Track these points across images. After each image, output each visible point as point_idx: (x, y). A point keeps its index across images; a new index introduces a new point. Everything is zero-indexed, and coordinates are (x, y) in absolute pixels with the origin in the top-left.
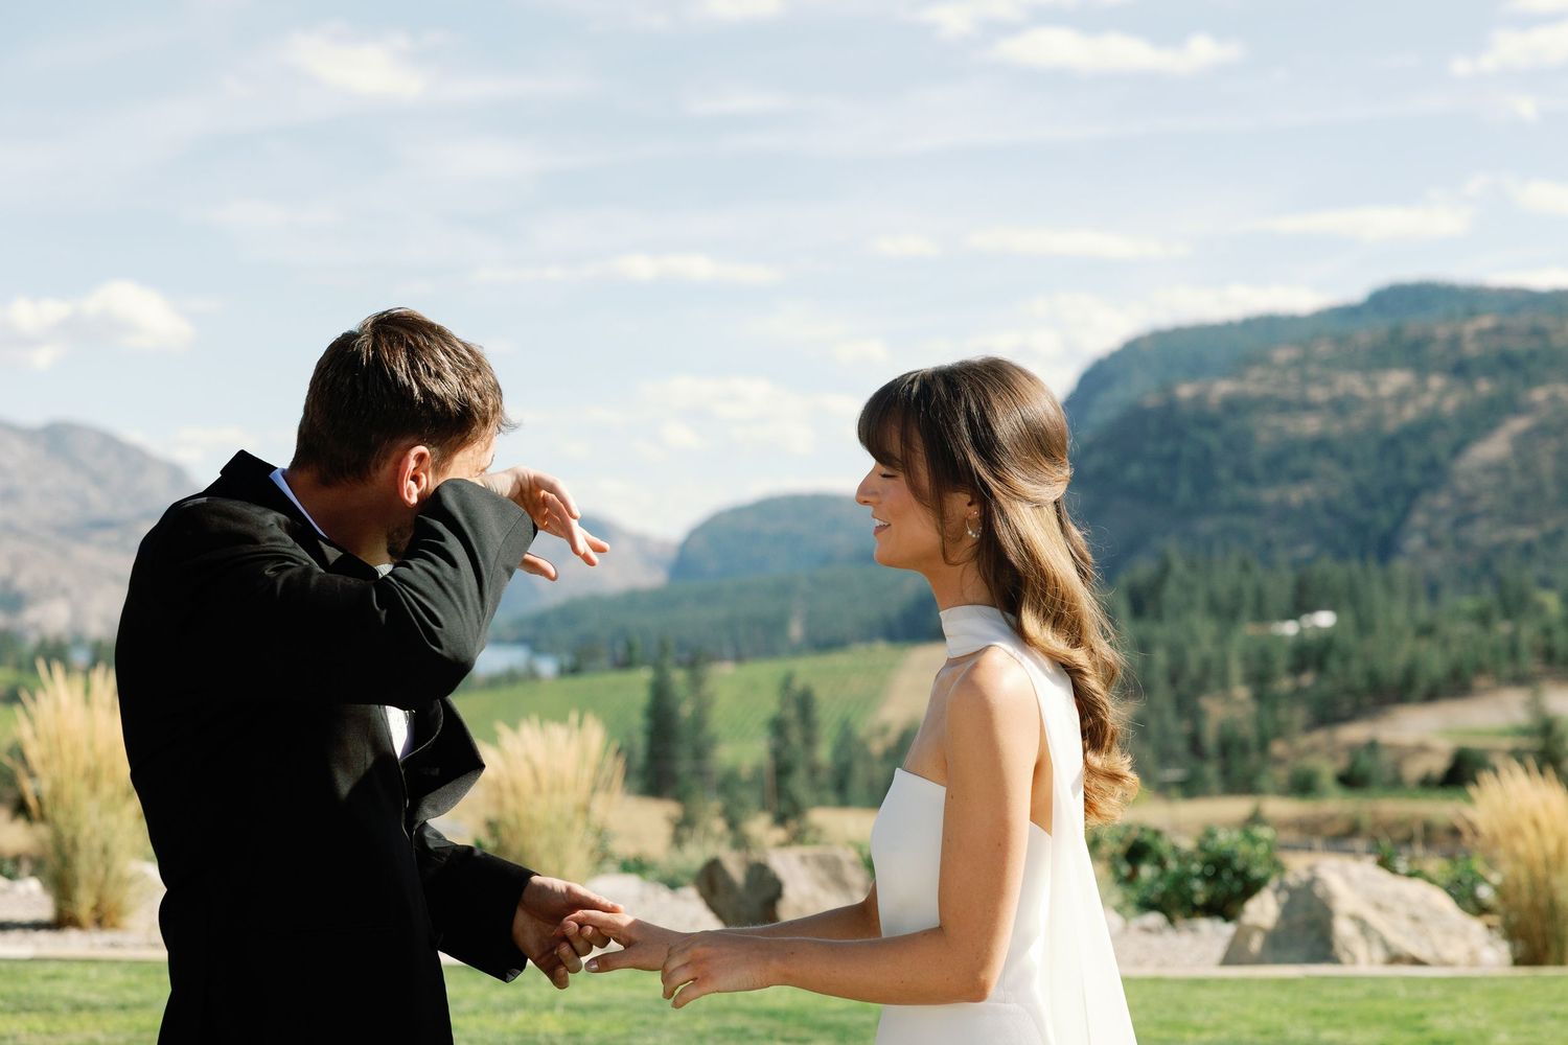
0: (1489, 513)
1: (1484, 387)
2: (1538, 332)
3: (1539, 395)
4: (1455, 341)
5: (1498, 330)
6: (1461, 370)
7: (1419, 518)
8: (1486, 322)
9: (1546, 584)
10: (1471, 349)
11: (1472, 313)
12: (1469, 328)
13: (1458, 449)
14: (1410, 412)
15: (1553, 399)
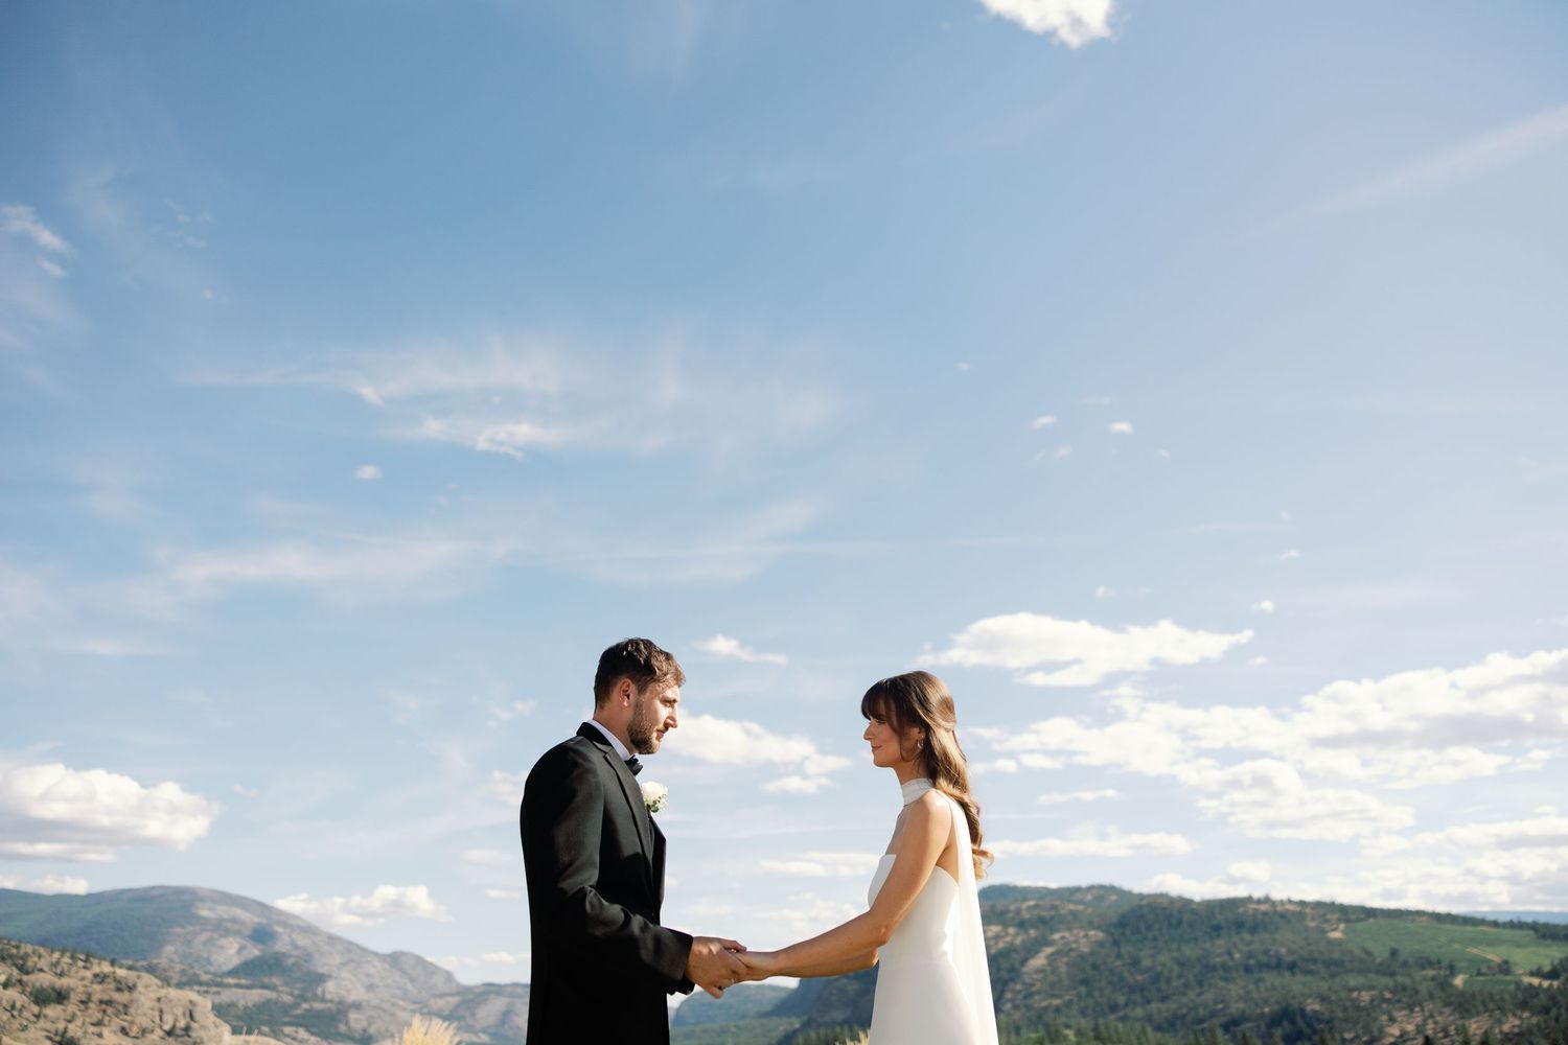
0: (1038, 993)
1: (1032, 932)
2: (1053, 907)
3: (1057, 936)
4: (1018, 911)
5: (1036, 906)
6: (1022, 925)
7: (1009, 995)
8: (1031, 903)
9: (1068, 1026)
10: (1026, 916)
11: (1025, 900)
12: (1024, 906)
13: (1024, 962)
14: (1001, 945)
15: (1063, 938)
